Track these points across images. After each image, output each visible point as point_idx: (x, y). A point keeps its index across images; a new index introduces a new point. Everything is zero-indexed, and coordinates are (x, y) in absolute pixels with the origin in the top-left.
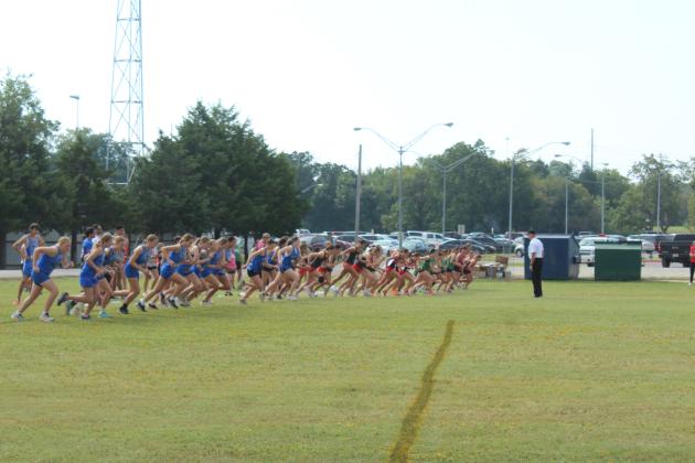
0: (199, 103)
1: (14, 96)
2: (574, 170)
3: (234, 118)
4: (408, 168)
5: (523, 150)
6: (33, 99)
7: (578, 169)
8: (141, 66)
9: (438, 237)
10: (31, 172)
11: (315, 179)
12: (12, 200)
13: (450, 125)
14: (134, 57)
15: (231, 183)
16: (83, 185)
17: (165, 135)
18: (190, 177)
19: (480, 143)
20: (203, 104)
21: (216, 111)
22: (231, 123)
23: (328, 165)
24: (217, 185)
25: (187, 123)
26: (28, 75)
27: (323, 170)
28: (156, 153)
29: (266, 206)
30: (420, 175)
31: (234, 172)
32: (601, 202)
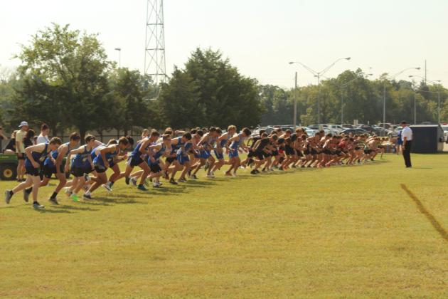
0: (198, 49)
1: (89, 47)
2: (416, 85)
3: (219, 57)
4: (315, 86)
5: (386, 74)
6: (100, 48)
7: (418, 84)
8: (163, 27)
9: (339, 127)
10: (100, 93)
11: (260, 94)
12: (89, 111)
13: (349, 59)
14: (159, 22)
15: (219, 97)
16: (130, 100)
17: (178, 69)
18: (195, 94)
19: (359, 70)
20: (201, 50)
21: (208, 54)
22: (218, 61)
23: (267, 86)
24: (210, 99)
25: (191, 61)
26: (96, 34)
27: (265, 89)
28: (173, 80)
29: (240, 111)
30: (324, 90)
31: (221, 91)
32: (431, 104)
